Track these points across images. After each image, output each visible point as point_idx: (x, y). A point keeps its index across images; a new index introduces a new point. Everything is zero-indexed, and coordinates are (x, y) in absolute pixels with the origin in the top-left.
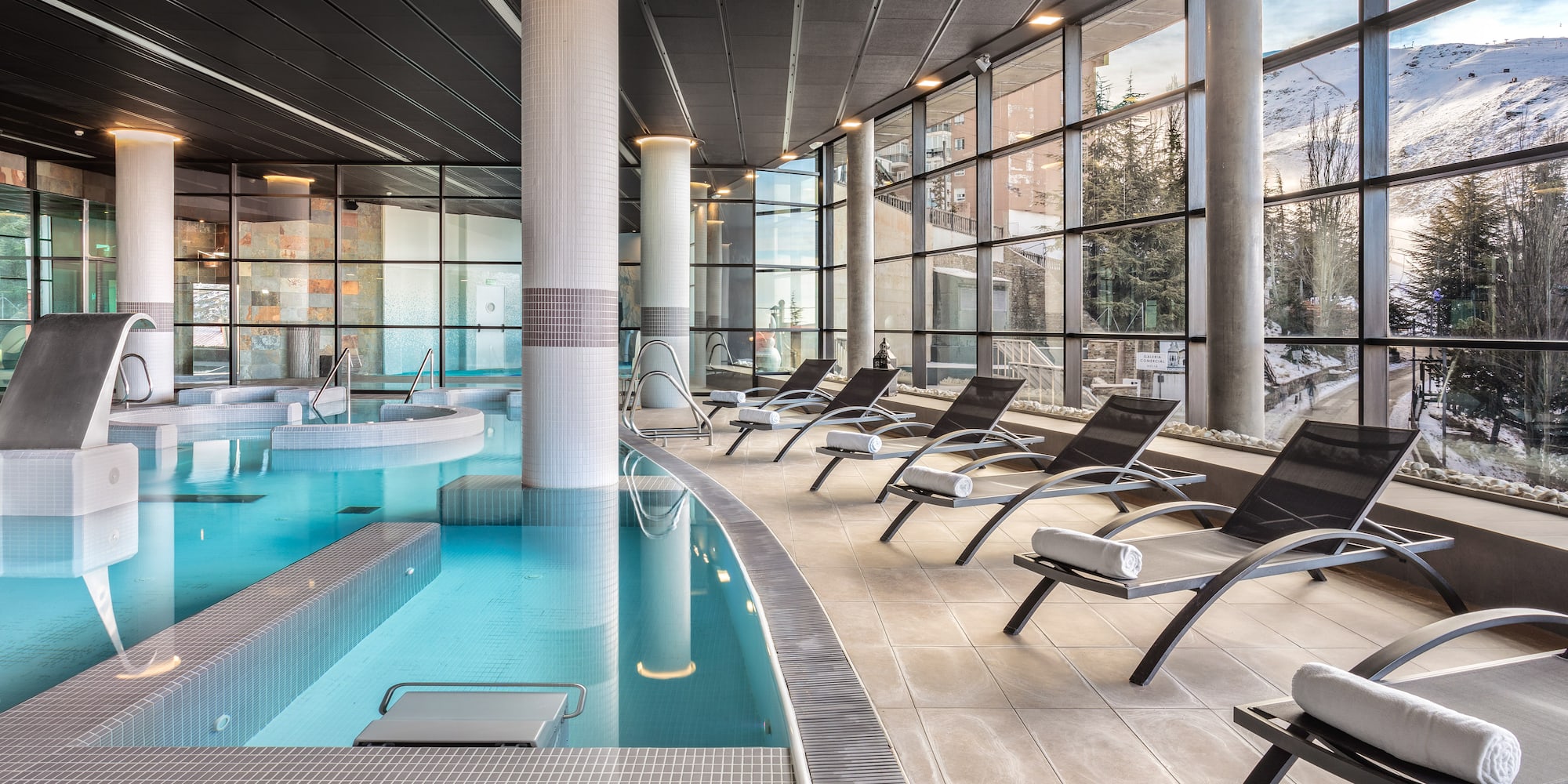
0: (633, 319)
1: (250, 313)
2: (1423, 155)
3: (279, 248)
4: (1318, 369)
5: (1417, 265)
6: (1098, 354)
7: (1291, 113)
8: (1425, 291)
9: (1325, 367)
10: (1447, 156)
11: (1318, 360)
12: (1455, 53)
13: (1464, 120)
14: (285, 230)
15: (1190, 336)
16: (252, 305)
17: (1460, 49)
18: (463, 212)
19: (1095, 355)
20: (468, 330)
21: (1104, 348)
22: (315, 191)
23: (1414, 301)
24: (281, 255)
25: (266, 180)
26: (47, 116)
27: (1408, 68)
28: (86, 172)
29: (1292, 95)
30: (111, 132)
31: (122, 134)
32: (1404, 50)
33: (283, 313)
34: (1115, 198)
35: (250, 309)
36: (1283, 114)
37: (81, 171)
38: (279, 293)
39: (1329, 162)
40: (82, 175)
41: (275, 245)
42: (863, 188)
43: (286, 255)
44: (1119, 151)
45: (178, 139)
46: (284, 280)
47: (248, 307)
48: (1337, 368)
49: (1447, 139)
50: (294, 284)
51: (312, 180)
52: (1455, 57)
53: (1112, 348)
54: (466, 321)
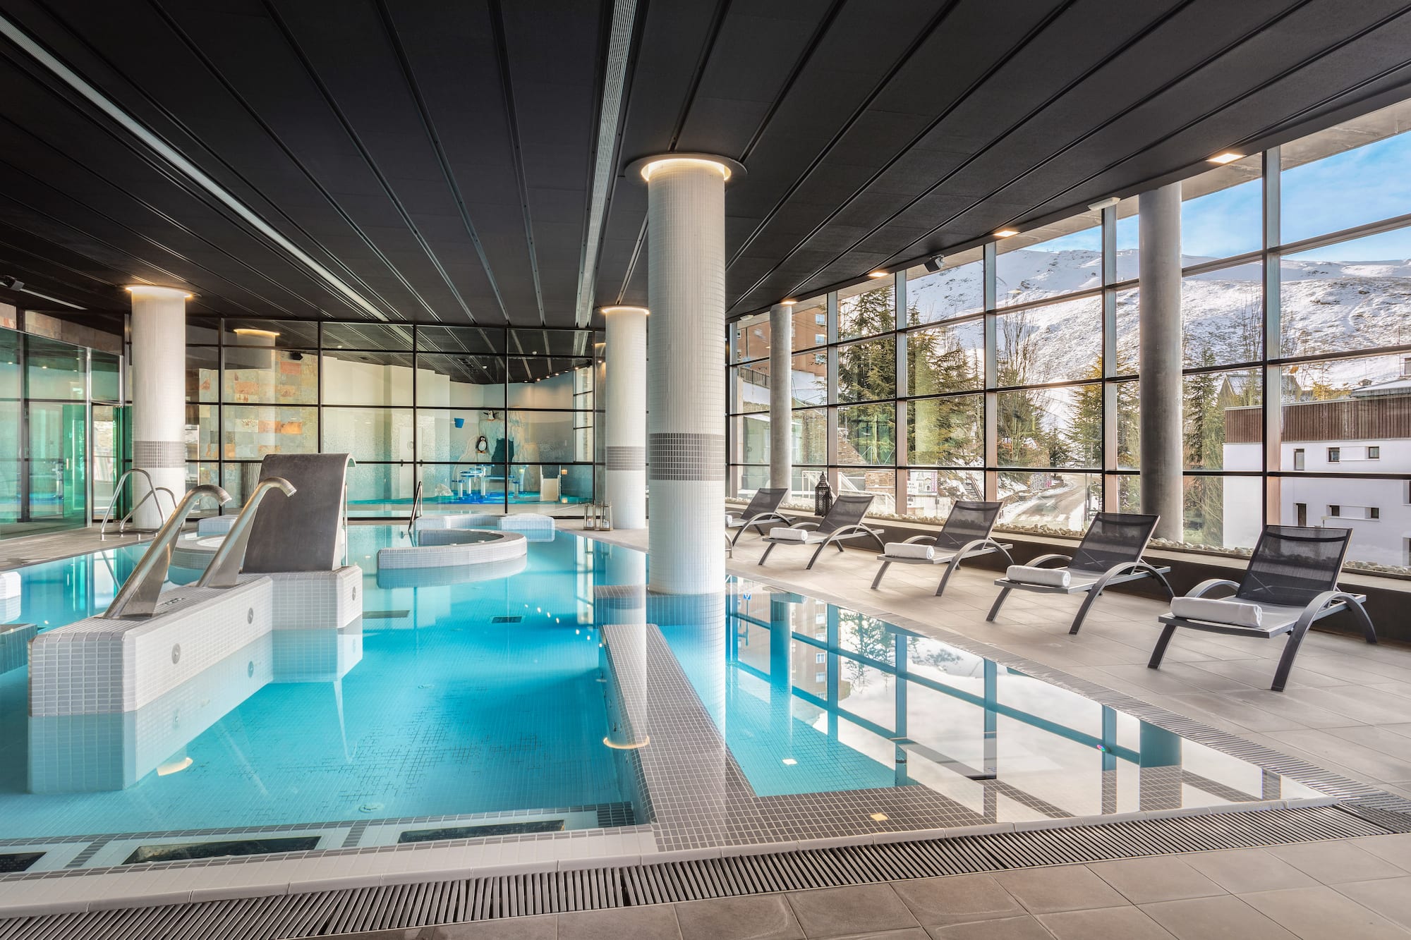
0: (523, 455)
1: (209, 450)
2: (1061, 332)
3: (234, 392)
4: (1012, 493)
5: (1071, 414)
6: (873, 482)
7: (969, 298)
8: (1077, 433)
9: (1016, 491)
10: (1078, 333)
11: (1011, 485)
12: (1082, 257)
13: (1089, 307)
14: (239, 377)
15: (1106, 470)
16: (211, 443)
17: (1086, 255)
18: (387, 362)
19: (872, 483)
20: (393, 465)
21: (877, 477)
22: (280, 344)
23: (1070, 441)
24: (235, 398)
25: (236, 333)
26: (76, 271)
27: (1051, 267)
28: (64, 321)
29: (970, 283)
30: (129, 289)
31: (137, 290)
32: (1048, 253)
33: (237, 450)
34: (876, 360)
35: (209, 447)
36: (963, 298)
37: (60, 320)
38: (234, 432)
39: (1018, 336)
40: (60, 324)
41: (231, 390)
42: (784, 352)
43: (240, 399)
44: (875, 324)
45: (189, 296)
46: (238, 421)
47: (207, 445)
48: (1024, 492)
49: (1079, 320)
50: (247, 424)
51: (278, 334)
52: (1082, 260)
53: (884, 477)
54: (391, 458)
